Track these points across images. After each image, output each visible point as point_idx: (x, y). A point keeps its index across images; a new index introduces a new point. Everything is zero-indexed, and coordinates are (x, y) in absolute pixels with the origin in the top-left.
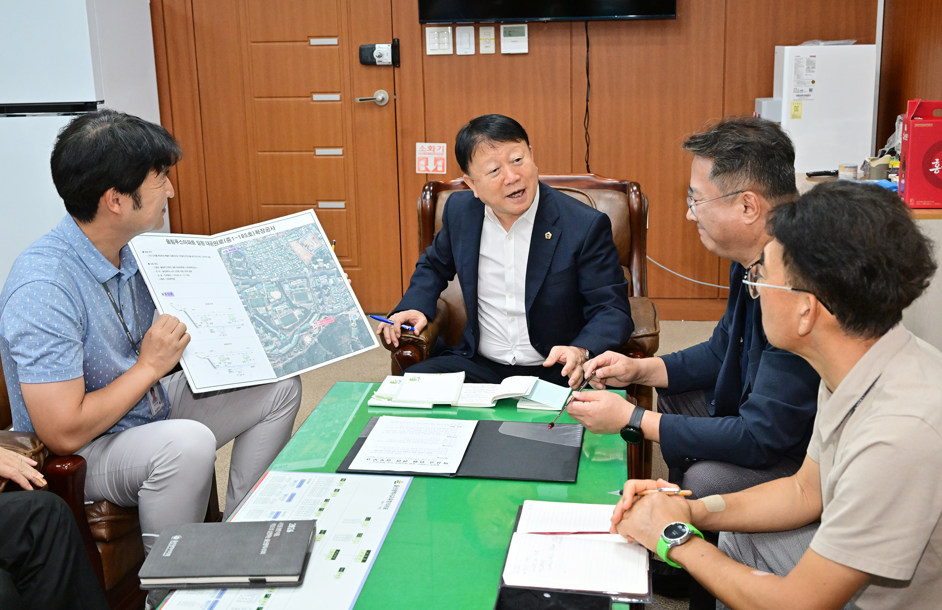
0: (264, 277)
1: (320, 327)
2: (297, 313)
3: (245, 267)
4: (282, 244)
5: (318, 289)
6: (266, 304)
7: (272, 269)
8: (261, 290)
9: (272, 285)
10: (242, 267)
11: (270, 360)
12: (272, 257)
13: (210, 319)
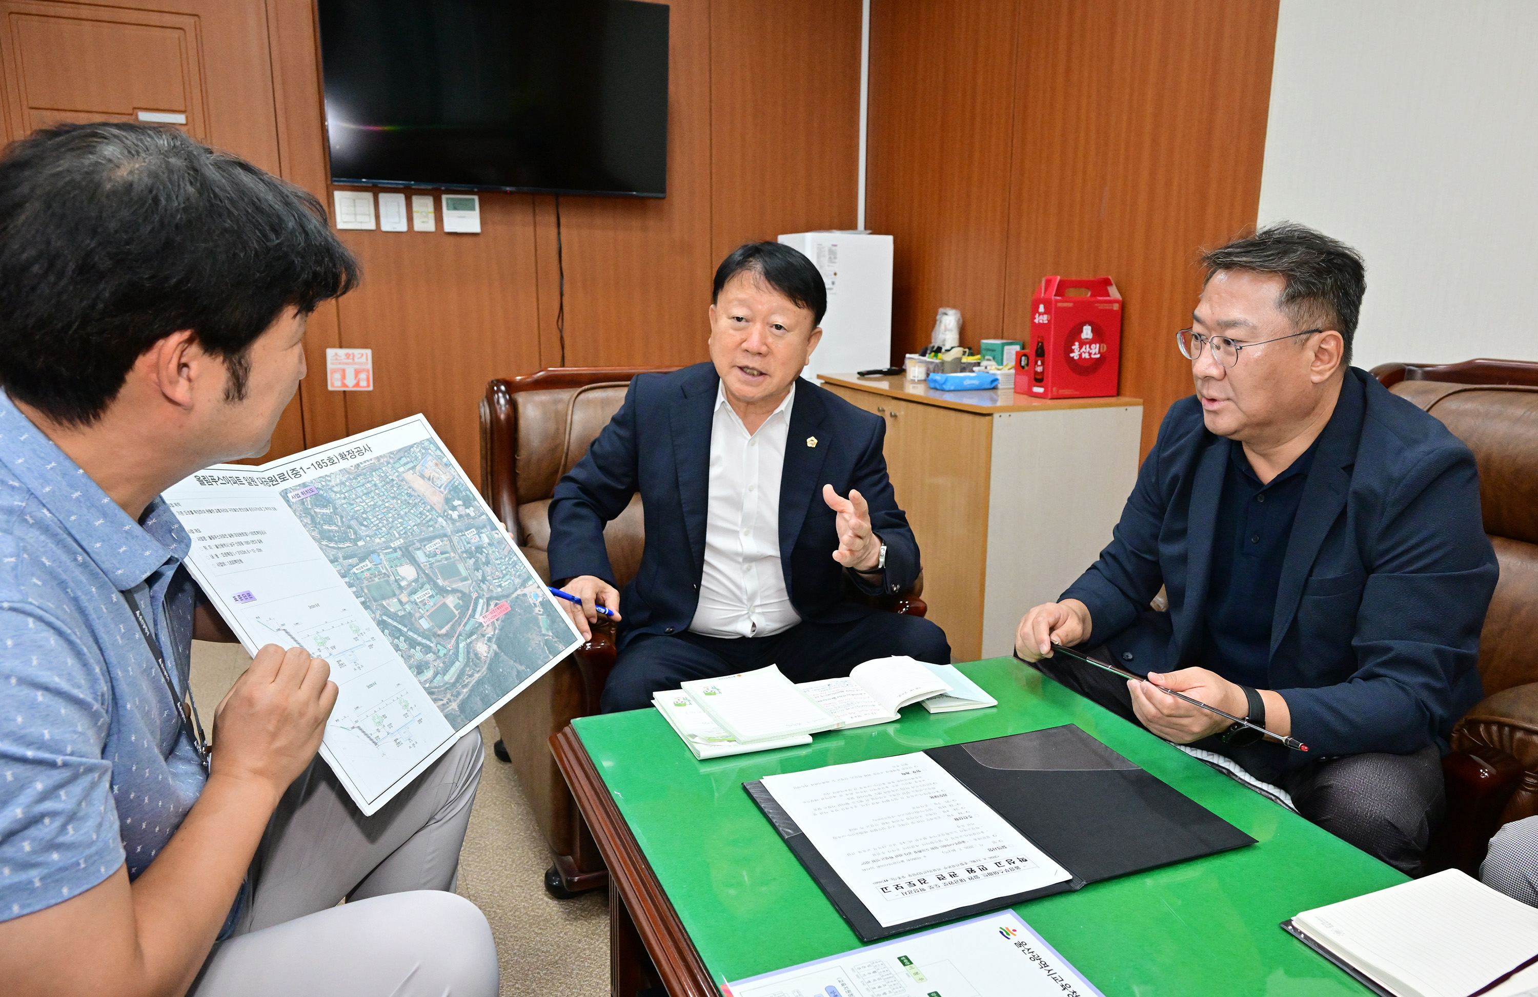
0: (377, 540)
1: (493, 623)
2: (451, 601)
3: (340, 524)
4: (390, 477)
5: (470, 554)
6: (397, 592)
7: (388, 524)
8: (379, 566)
9: (395, 555)
10: (335, 524)
11: (435, 700)
12: (380, 503)
13: (328, 638)
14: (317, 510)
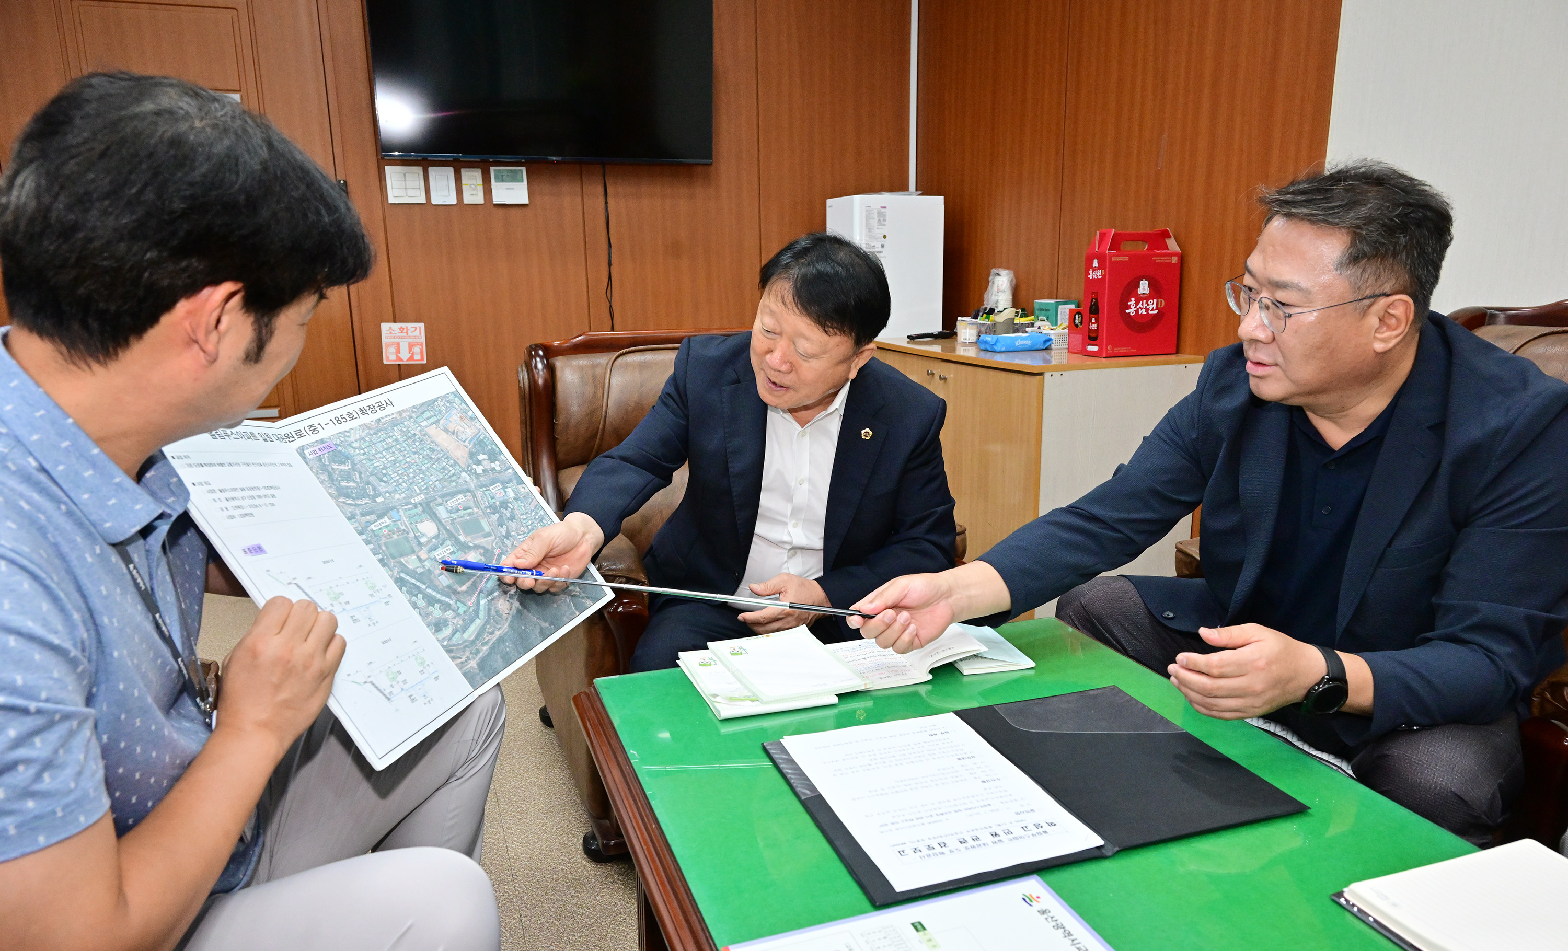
0: (397, 496)
3: (358, 480)
4: (413, 432)
5: (494, 510)
6: (416, 549)
7: (408, 480)
8: (399, 523)
9: (415, 511)
10: (353, 480)
11: (453, 658)
12: (401, 458)
13: (342, 594)
14: (335, 466)
